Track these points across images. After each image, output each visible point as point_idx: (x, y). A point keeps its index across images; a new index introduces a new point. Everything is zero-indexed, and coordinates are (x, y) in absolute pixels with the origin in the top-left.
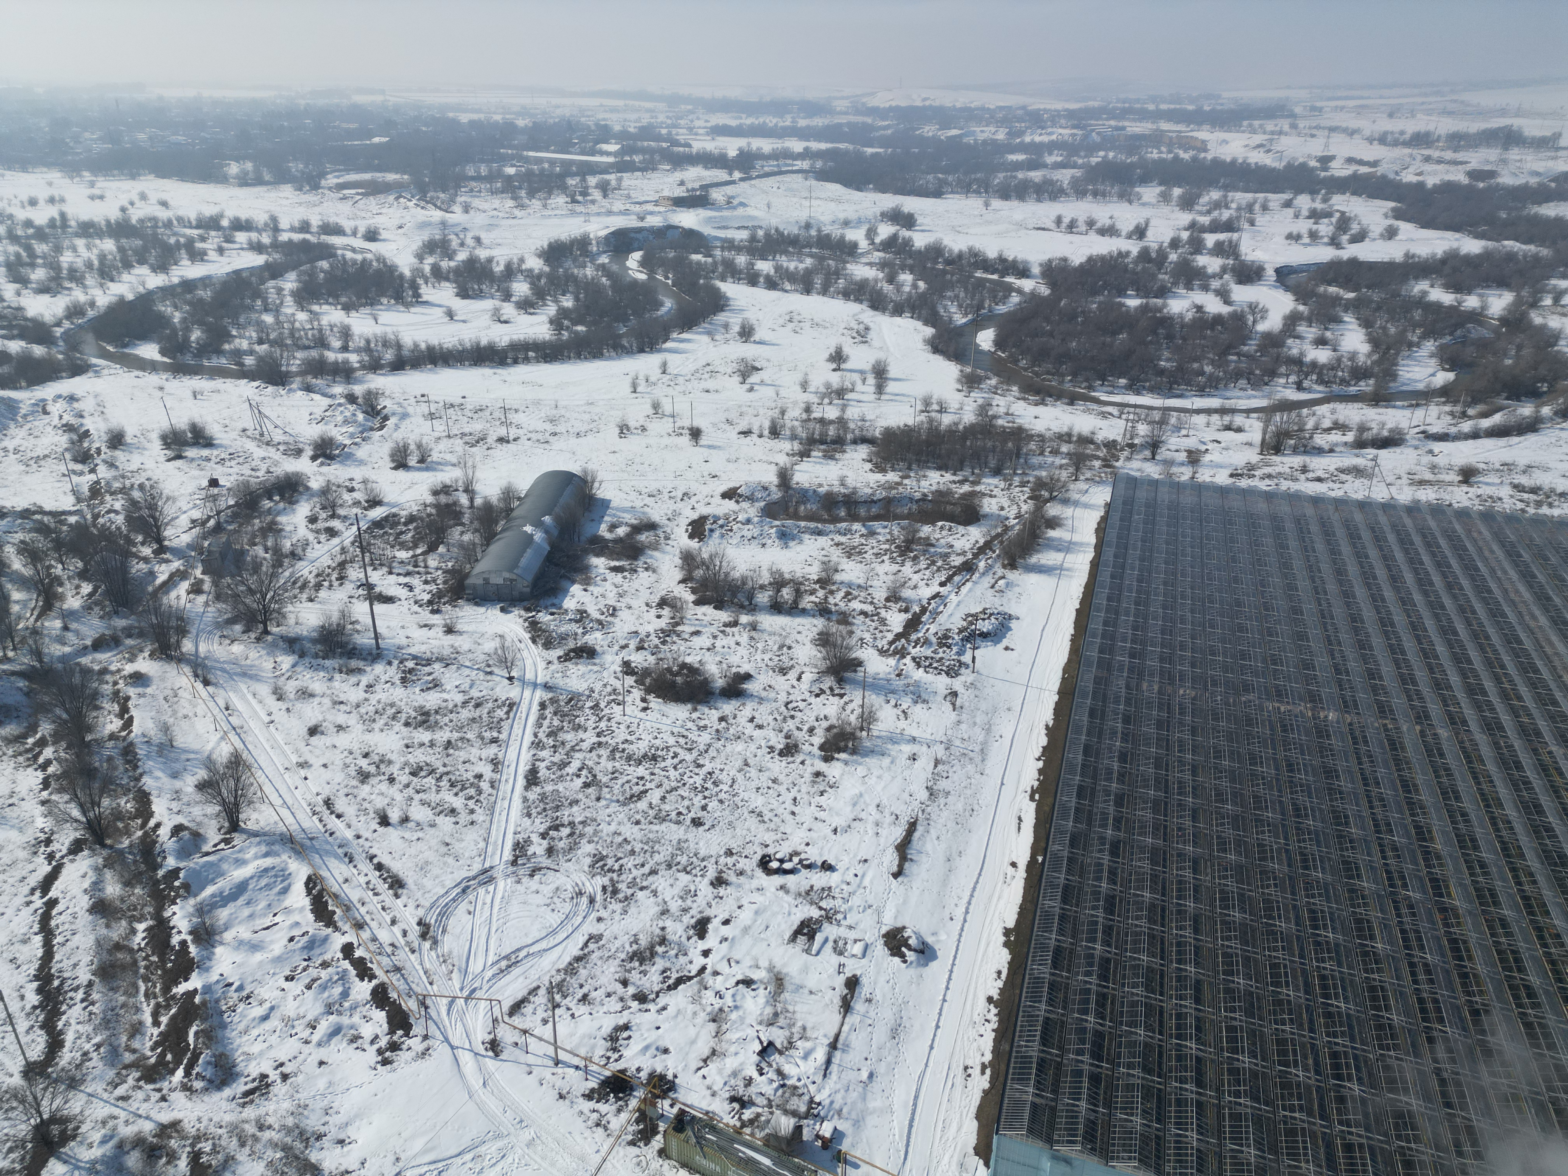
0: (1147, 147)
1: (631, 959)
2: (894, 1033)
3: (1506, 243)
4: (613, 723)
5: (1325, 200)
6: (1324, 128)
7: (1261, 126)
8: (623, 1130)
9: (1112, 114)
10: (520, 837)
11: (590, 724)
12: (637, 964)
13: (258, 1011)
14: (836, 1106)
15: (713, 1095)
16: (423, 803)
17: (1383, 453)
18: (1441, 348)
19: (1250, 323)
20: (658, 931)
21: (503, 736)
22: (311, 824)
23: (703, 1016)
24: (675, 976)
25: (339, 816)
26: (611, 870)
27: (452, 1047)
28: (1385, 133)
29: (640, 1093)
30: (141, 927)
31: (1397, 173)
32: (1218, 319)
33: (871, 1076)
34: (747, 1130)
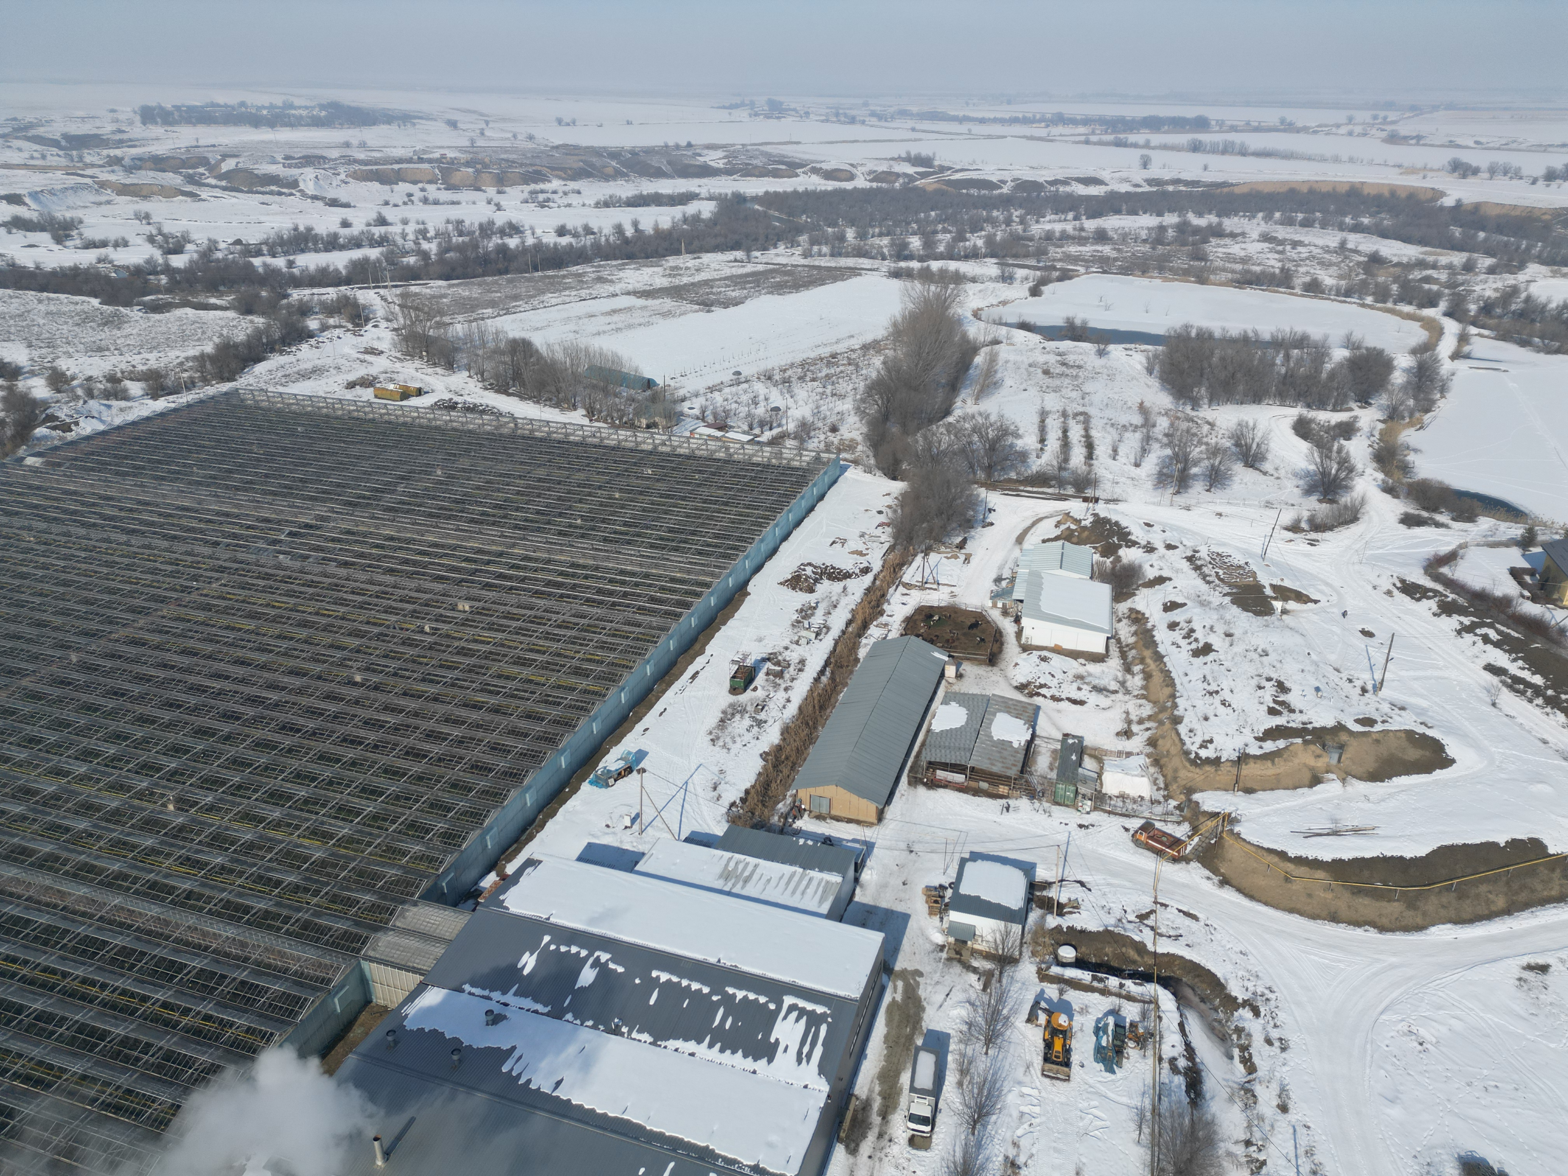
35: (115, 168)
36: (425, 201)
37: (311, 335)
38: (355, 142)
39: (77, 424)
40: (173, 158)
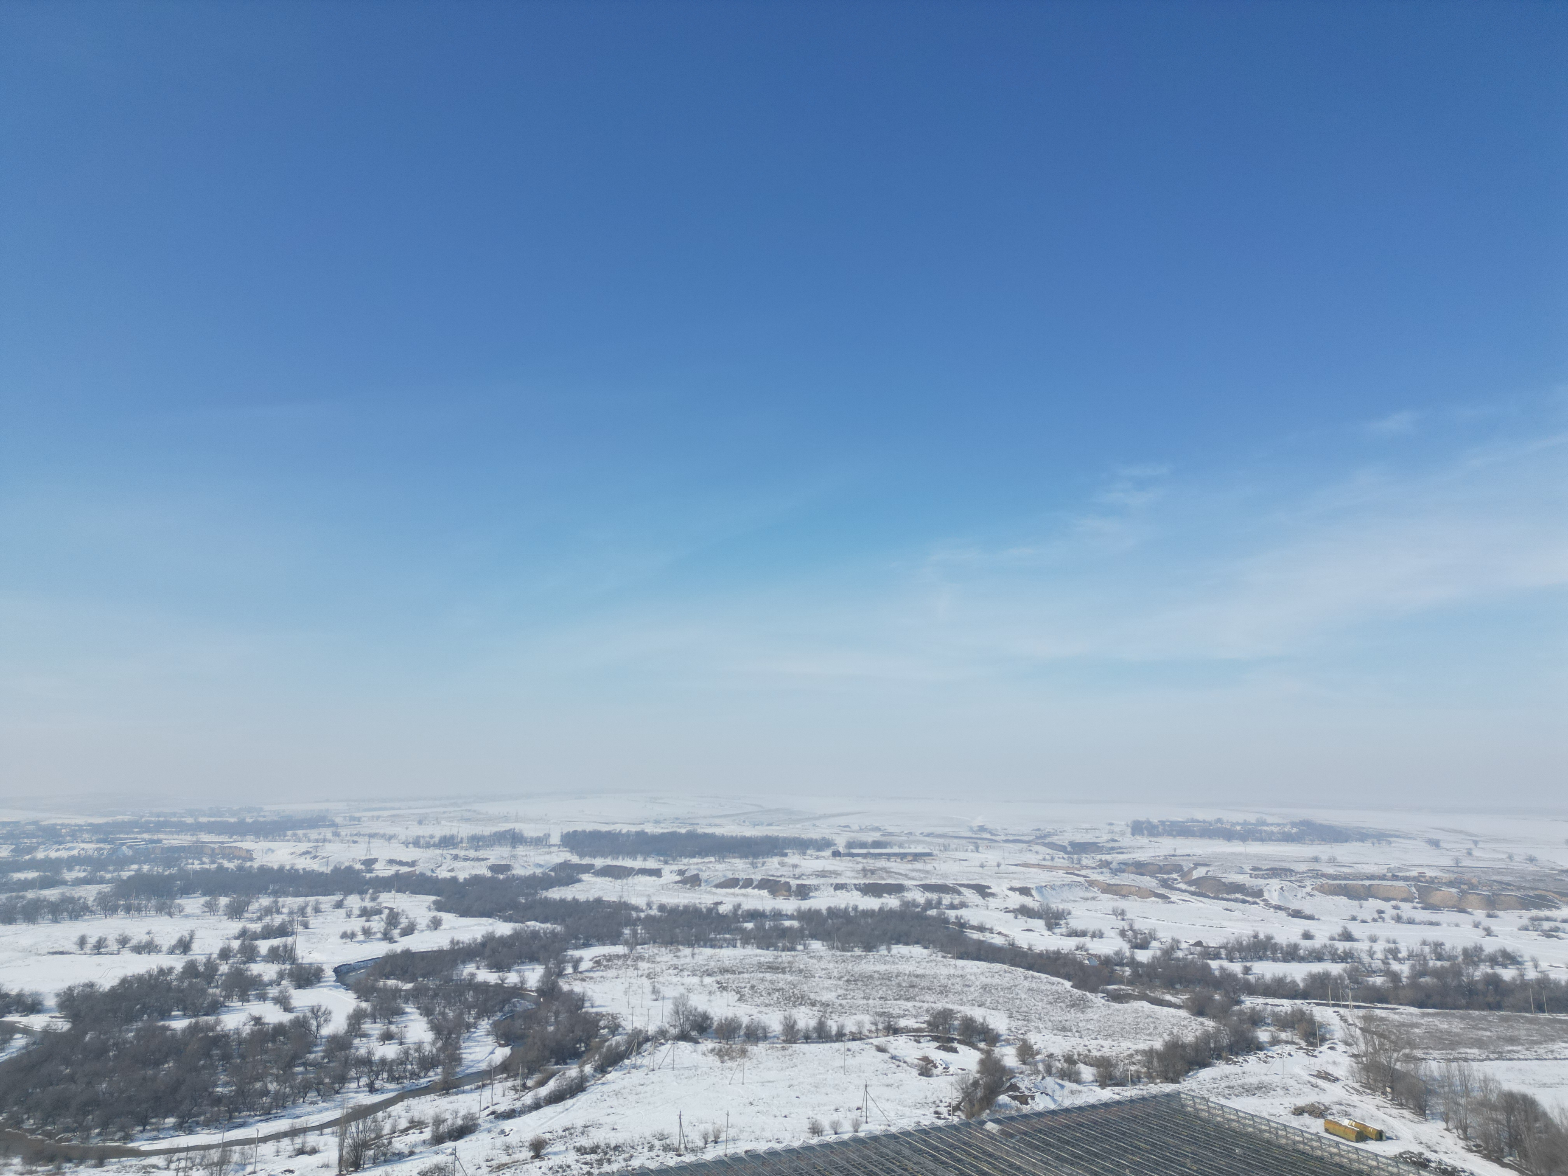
0: (187, 858)
3: (529, 923)
5: (373, 899)
6: (364, 835)
7: (305, 835)
9: (145, 828)
17: (461, 1144)
18: (495, 1025)
19: (314, 1028)
28: (418, 837)
31: (432, 871)
32: (280, 1029)
35: (1104, 870)
36: (1398, 919)
37: (1260, 1047)
38: (1324, 857)
39: (1033, 1098)
40: (1152, 864)
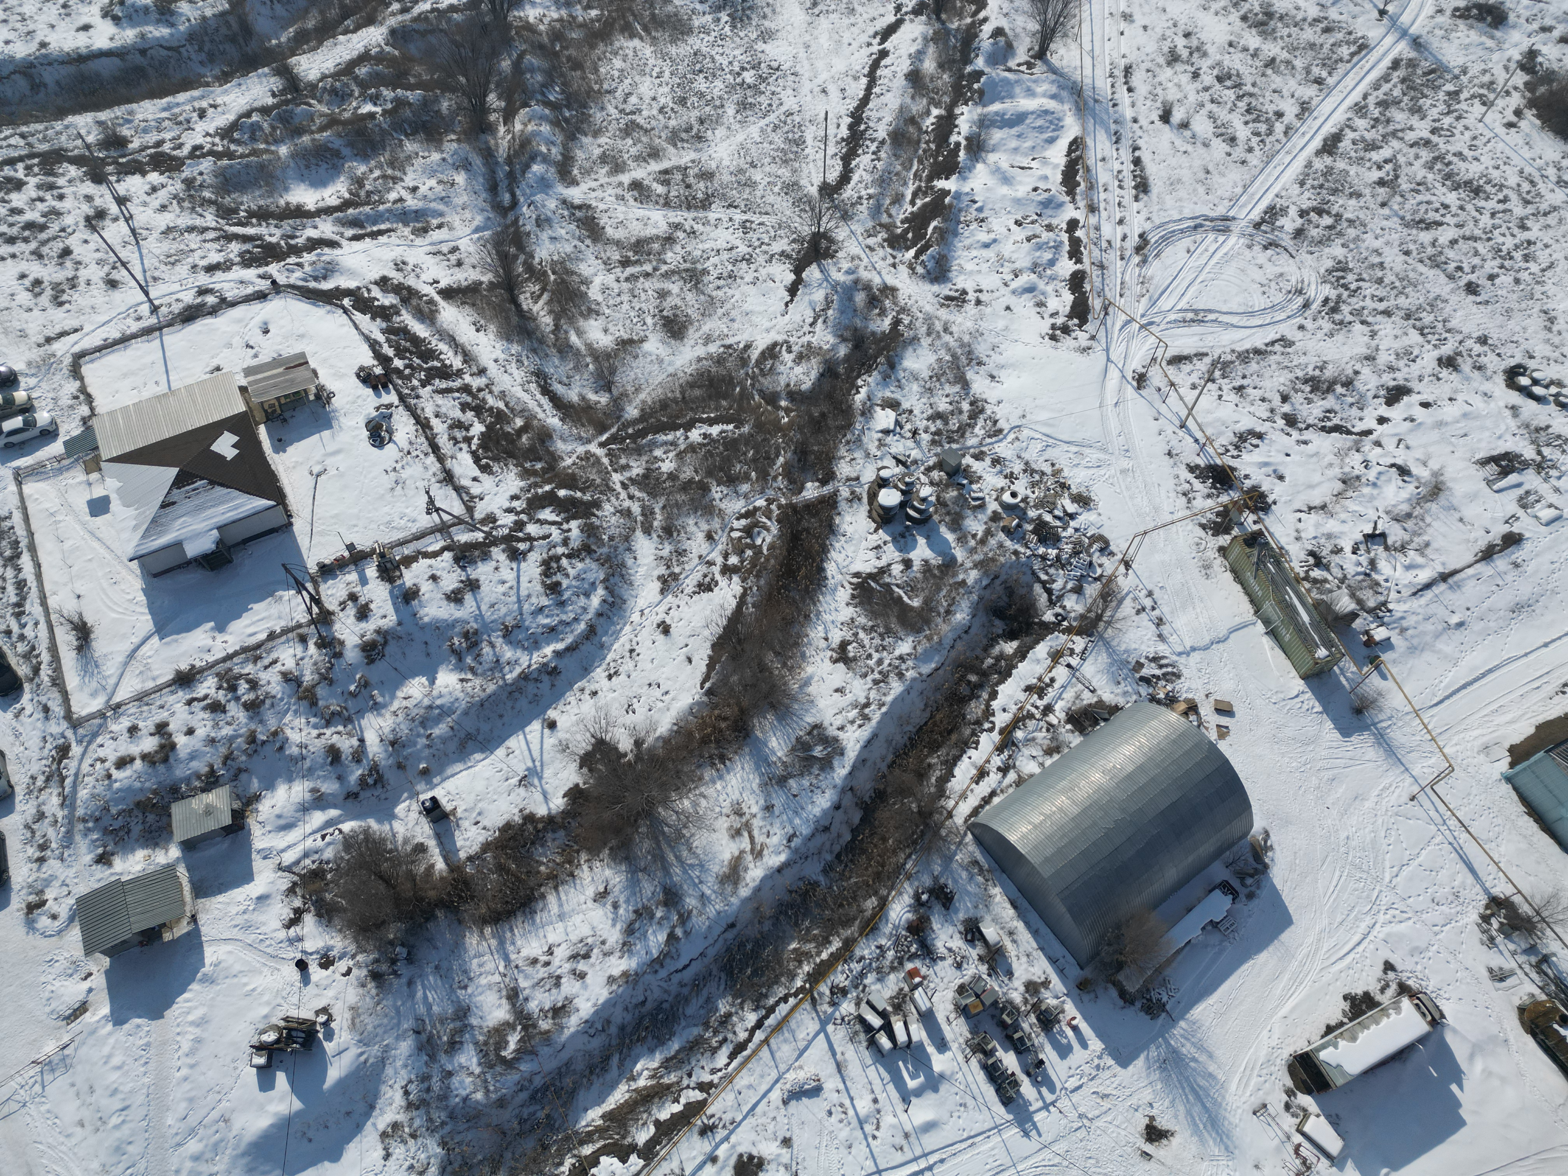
1: (1306, 381)
2: (1517, 608)
4: (1460, 126)
8: (1202, 512)
10: (1279, 203)
11: (1434, 113)
12: (1308, 389)
13: (984, 237)
14: (1405, 623)
15: (1298, 539)
16: (1211, 116)
20: (1349, 372)
21: (1331, 81)
22: (1103, 85)
23: (1336, 471)
24: (1336, 421)
25: (1130, 90)
26: (1346, 287)
27: (1108, 359)
29: (1235, 495)
30: (935, 112)
33: (1460, 625)
34: (1307, 585)
